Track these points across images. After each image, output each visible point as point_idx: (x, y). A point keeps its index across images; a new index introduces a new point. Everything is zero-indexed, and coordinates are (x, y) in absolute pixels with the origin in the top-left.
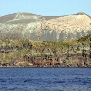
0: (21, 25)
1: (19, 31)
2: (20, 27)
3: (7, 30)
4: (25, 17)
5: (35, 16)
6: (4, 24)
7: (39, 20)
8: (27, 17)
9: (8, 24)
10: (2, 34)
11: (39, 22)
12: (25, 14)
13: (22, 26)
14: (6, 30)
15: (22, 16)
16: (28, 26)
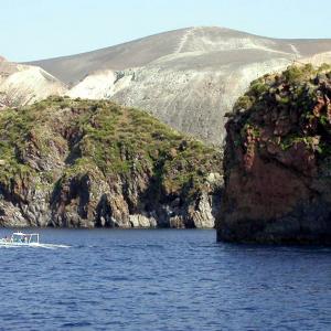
0: (218, 74)
1: (214, 96)
2: (215, 81)
3: (170, 92)
4: (213, 44)
5: (248, 40)
6: (155, 70)
7: (280, 56)
8: (220, 43)
9: (170, 71)
10: (153, 104)
11: (280, 62)
12: (213, 33)
13: (221, 77)
14: (164, 90)
15: (204, 39)
16: (241, 76)
